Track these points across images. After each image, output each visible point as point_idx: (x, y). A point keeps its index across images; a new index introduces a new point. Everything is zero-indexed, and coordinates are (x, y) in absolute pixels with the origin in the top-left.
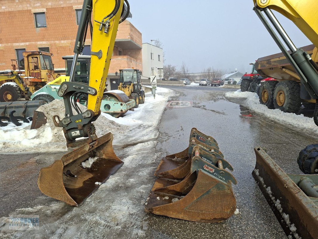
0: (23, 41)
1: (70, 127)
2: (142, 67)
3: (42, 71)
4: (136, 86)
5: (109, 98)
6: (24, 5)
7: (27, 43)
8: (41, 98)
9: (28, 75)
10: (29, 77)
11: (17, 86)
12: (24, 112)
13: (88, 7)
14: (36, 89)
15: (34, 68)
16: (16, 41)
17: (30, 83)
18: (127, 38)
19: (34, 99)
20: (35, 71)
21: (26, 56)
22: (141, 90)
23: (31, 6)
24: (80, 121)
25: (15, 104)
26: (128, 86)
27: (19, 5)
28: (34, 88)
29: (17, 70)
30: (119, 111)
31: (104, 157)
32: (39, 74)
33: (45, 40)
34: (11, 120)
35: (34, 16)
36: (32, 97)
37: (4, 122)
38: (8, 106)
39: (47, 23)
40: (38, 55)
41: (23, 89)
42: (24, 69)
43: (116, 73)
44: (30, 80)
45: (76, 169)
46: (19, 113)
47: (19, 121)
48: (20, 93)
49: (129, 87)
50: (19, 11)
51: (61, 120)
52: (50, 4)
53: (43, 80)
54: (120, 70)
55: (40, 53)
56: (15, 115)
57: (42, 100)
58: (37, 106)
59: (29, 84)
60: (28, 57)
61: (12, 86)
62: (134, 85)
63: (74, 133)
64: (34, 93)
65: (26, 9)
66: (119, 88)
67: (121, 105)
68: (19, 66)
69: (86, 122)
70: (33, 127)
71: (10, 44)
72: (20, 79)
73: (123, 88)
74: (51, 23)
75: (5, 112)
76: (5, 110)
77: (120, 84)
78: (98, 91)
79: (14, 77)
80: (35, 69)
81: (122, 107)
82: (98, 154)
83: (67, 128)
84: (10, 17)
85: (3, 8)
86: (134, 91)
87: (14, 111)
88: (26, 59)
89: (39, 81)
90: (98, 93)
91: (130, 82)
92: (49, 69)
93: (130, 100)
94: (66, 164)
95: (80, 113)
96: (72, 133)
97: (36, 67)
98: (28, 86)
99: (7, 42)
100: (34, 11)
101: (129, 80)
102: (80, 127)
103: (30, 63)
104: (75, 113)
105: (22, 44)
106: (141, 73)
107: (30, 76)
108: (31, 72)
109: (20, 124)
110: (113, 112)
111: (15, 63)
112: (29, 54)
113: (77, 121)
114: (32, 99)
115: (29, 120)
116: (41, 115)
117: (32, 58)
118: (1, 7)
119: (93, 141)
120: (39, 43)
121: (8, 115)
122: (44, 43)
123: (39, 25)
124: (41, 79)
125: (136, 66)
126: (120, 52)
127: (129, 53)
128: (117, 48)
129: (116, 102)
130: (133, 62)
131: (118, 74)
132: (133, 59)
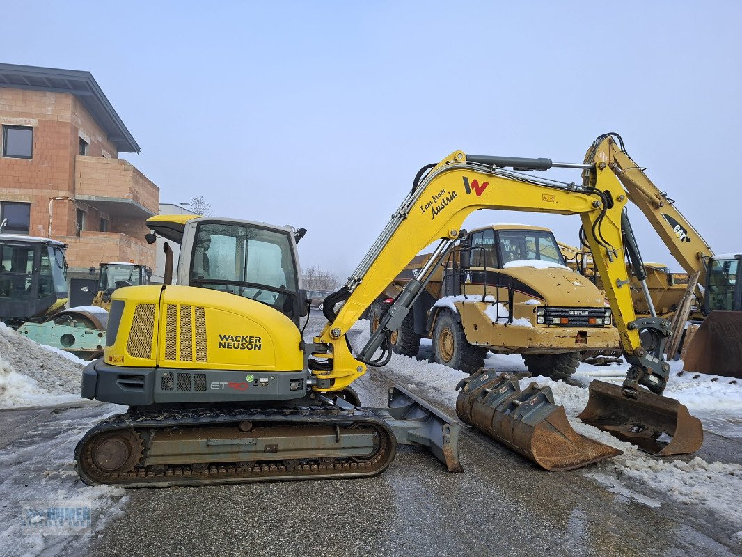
2: (155, 257)
5: (75, 321)
18: (125, 196)
30: (92, 347)
43: (92, 270)
54: (102, 265)
66: (96, 302)
67: (100, 335)
73: (105, 302)
77: (99, 292)
81: (100, 341)
106: (150, 272)
110: (80, 349)
125: (141, 255)
126: (102, 221)
127: (126, 225)
128: (97, 212)
129: (88, 330)
130: (133, 246)
131: (96, 272)
132: (133, 240)
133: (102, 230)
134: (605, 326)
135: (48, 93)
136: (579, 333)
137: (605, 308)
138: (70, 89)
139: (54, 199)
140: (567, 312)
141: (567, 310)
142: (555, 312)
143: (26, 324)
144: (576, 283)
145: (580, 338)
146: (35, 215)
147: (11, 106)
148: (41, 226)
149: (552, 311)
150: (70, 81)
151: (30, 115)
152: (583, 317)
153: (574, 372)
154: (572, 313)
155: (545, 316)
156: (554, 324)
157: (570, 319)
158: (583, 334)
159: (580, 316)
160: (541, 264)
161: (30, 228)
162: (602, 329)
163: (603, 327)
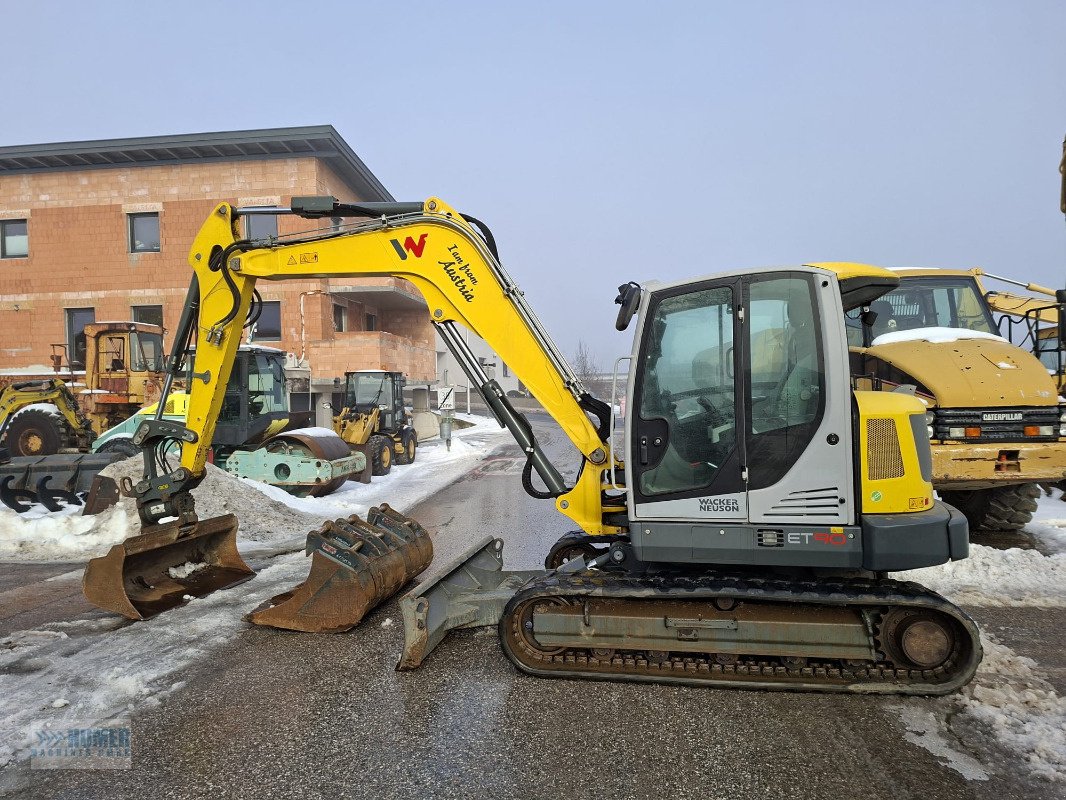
0: (91, 288)
1: (149, 497)
3: (132, 373)
4: (389, 417)
5: (291, 447)
6: (104, 194)
7: (102, 294)
8: (118, 446)
9: (94, 385)
10: (94, 391)
11: (60, 414)
12: (72, 481)
13: (193, 305)
14: (111, 424)
15: (109, 367)
16: (71, 286)
17: (97, 407)
18: (384, 284)
19: (100, 450)
20: (114, 375)
21: (94, 334)
22: (405, 427)
23: (121, 195)
24: (166, 486)
25: (52, 460)
26: (364, 416)
27: (88, 193)
28: (106, 420)
29: (64, 372)
30: (310, 480)
31: (219, 563)
32: (124, 383)
33: (153, 284)
34: (39, 498)
35: (127, 222)
36: (96, 445)
37: (21, 503)
38: (33, 465)
39: (162, 241)
40: (126, 331)
41: (74, 423)
42: (84, 369)
43: (337, 381)
44: (97, 399)
45: (156, 577)
46: (60, 481)
47: (57, 500)
48: (67, 434)
49: (367, 419)
50: (88, 209)
51: (134, 484)
52: (174, 191)
53: (132, 400)
54: (347, 374)
55: (133, 328)
56: (50, 485)
57: (119, 451)
58: (102, 467)
59: (93, 409)
60: (97, 337)
61: (47, 415)
62: (382, 416)
63: (155, 509)
64: (103, 434)
65: (106, 202)
66: (336, 422)
67: (319, 465)
68: (70, 361)
69: (176, 488)
70: (86, 512)
71: (51, 294)
72: (70, 397)
73: (351, 421)
74: (174, 241)
75: (25, 480)
76: (27, 472)
77: (344, 410)
78: (199, 436)
79: (56, 395)
80: (114, 370)
81: (318, 472)
82: (207, 557)
83: (143, 500)
84: (61, 223)
85: (43, 197)
86: (380, 430)
87: (50, 478)
88: (91, 342)
89: (123, 400)
90: (200, 440)
91: (374, 406)
92: (152, 368)
93: (352, 452)
94: (130, 553)
95: (169, 472)
96: (152, 508)
97: (118, 364)
98: (89, 416)
99: (45, 288)
100: (128, 208)
101: (369, 400)
102: (165, 498)
103: (101, 356)
104: (160, 473)
105: (88, 295)
107: (99, 388)
108: (103, 376)
109: (60, 508)
110: (296, 483)
111: (59, 351)
112: (101, 329)
113: (162, 488)
114: (94, 451)
115: (81, 500)
116: (108, 483)
117: (111, 339)
118: (38, 195)
119: (189, 524)
120: (135, 293)
121: (33, 488)
122: (149, 292)
123: (139, 245)
124: (128, 395)
125: (413, 359)
126: (369, 318)
127: (399, 320)
128: (361, 307)
129: (306, 459)
130: (400, 347)
131: (342, 383)
132: (400, 339)
133: (370, 328)
134: (1060, 439)
135: (289, 162)
136: (1002, 453)
137: (1059, 407)
138: (312, 151)
139: (305, 294)
140: (978, 417)
141: (977, 413)
142: (954, 417)
143: (236, 452)
144: (1003, 365)
145: (1006, 462)
146: (286, 317)
147: (250, 183)
148: (293, 330)
149: (948, 417)
150: (310, 141)
151: (271, 191)
152: (1010, 423)
153: (1028, 520)
154: (988, 418)
155: (934, 424)
156: (953, 439)
157: (984, 429)
158: (1013, 455)
159: (1005, 423)
160: (941, 335)
161: (282, 333)
162: (1052, 446)
163: (1057, 441)
